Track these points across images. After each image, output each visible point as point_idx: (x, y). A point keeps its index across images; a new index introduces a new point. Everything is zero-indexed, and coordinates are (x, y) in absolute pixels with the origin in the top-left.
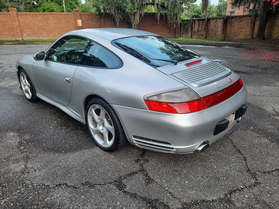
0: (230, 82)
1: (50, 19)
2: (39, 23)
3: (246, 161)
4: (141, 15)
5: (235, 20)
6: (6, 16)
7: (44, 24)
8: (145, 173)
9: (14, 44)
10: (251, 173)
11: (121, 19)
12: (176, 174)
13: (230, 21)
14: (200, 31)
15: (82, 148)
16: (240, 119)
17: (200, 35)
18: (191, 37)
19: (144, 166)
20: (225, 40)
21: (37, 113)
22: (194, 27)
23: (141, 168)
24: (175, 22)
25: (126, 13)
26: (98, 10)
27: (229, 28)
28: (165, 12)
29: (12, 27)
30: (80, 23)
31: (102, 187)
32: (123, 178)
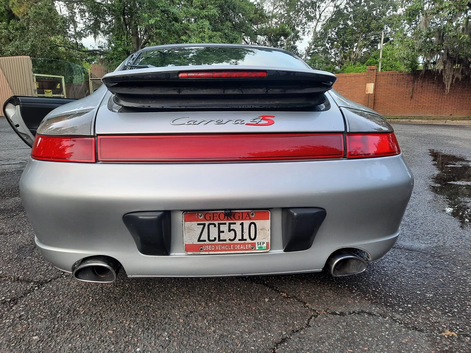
8: (36, 288)
11: (457, 78)
23: (49, 280)
26: (413, 65)
30: (370, 87)
32: (2, 280)
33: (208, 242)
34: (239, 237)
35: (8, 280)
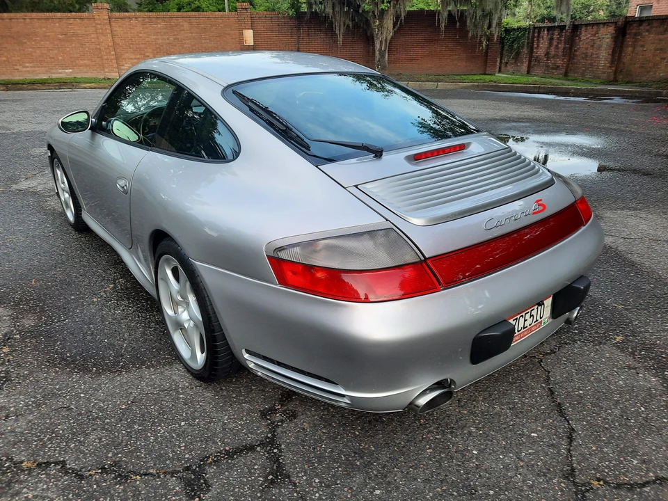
0: (534, 213)
1: (182, 28)
2: (158, 39)
3: (571, 439)
4: (398, 17)
5: (648, 28)
6: (86, 21)
7: (168, 39)
8: (275, 451)
9: (99, 88)
10: (575, 484)
11: (348, 26)
12: (358, 463)
13: (634, 31)
14: (553, 57)
15: (143, 363)
16: (575, 315)
17: (553, 69)
18: (528, 72)
19: (279, 430)
20: (617, 81)
21: (77, 260)
22: (538, 46)
23: (269, 435)
24: (485, 33)
25: (360, 11)
26: (295, 5)
27: (630, 49)
28: (462, 8)
29: (98, 47)
30: (249, 36)
31: (145, 482)
32: (211, 463)
33: (517, 333)
34: (535, 320)
35: (221, 460)
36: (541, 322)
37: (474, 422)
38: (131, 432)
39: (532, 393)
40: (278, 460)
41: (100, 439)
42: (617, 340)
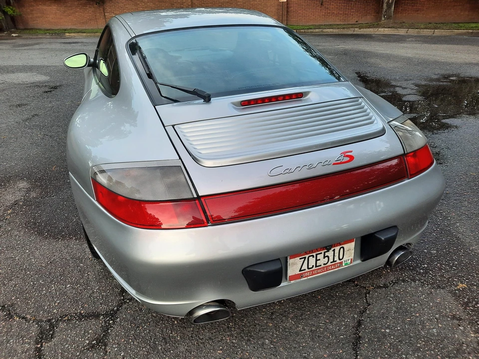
23: (115, 308)
31: (19, 323)
32: (65, 320)
33: (307, 270)
34: (331, 260)
35: (73, 320)
36: (341, 263)
37: (273, 336)
38: (36, 284)
39: (341, 321)
40: (108, 329)
41: (16, 285)
42: (458, 287)
